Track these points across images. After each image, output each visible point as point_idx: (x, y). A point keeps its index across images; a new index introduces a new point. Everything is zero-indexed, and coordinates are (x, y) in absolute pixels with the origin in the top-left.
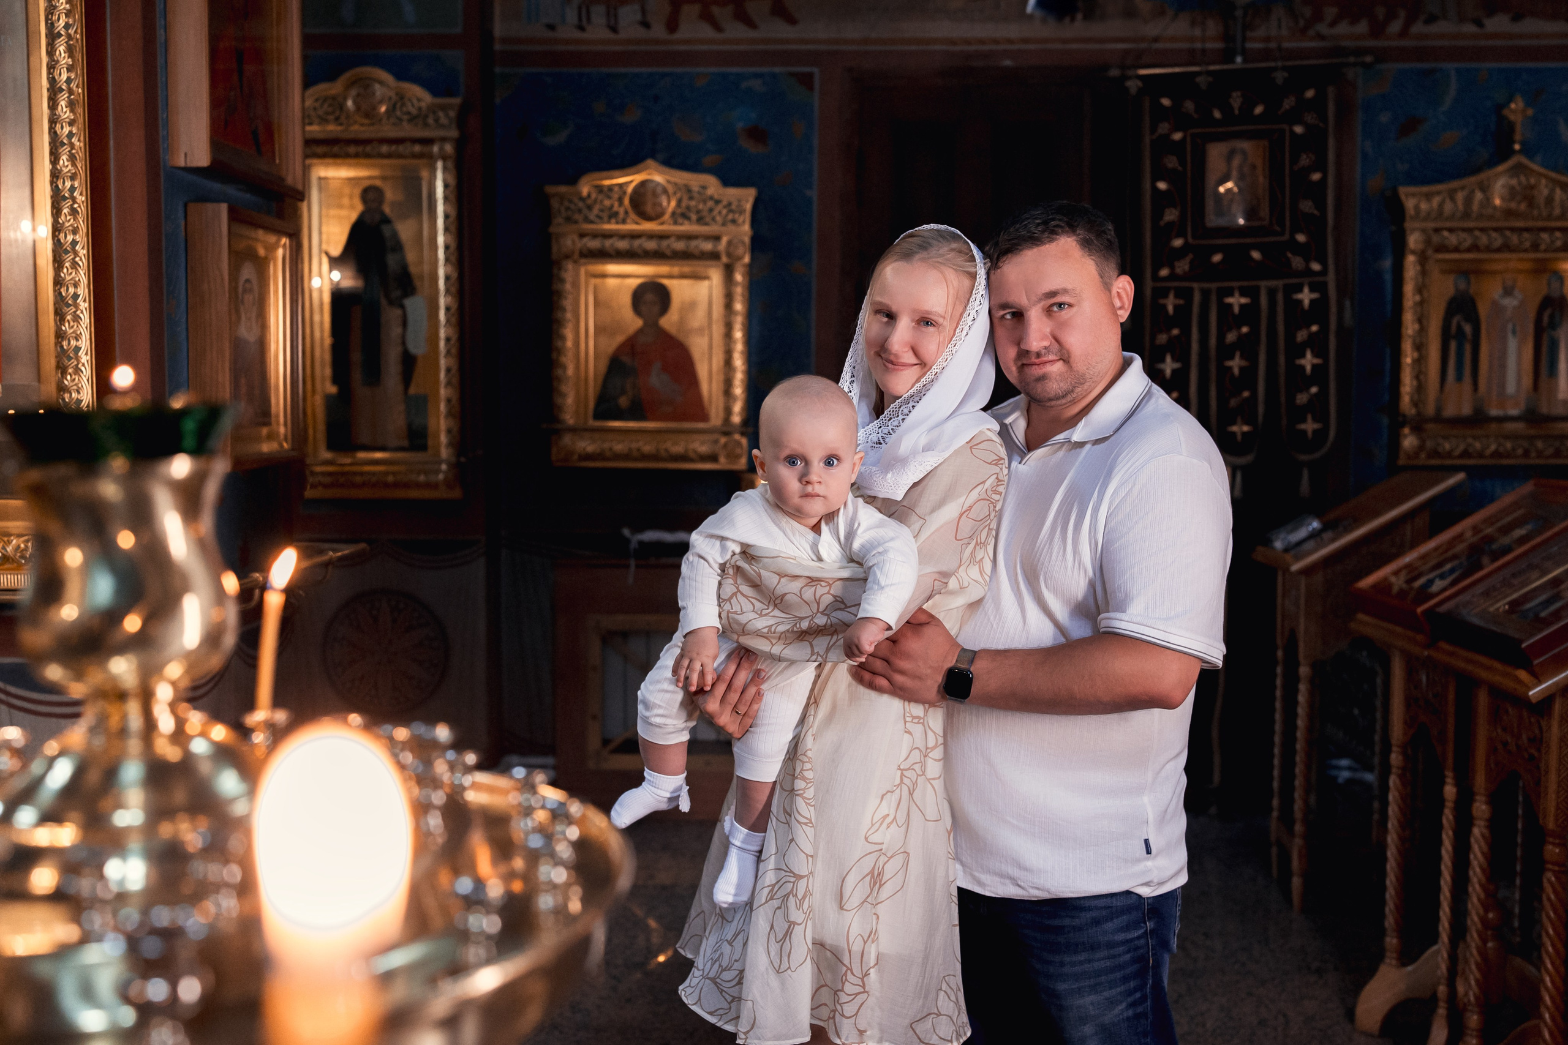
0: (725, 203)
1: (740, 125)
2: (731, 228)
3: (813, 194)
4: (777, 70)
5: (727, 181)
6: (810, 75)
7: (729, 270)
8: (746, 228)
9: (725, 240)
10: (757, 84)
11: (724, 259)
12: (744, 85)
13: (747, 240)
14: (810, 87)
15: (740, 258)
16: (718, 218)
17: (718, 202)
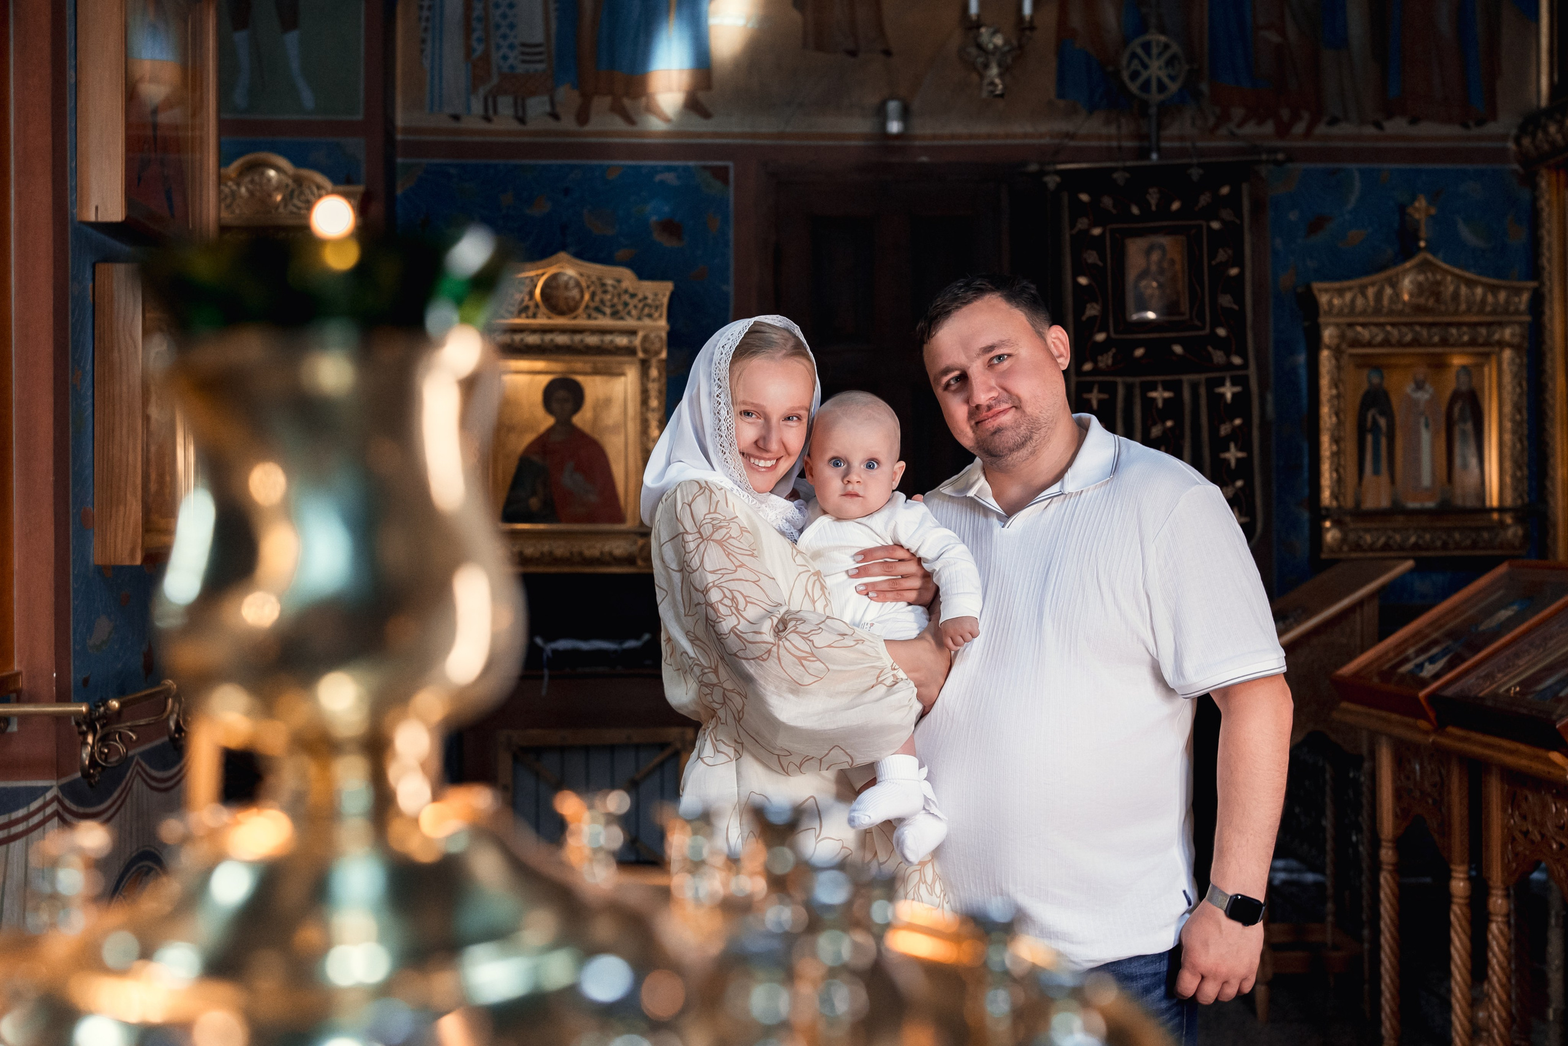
0: (640, 296)
1: (654, 218)
2: (647, 322)
3: (730, 289)
4: (691, 163)
5: (642, 274)
6: (726, 169)
7: (645, 365)
8: (663, 323)
9: (641, 334)
10: (670, 178)
11: (641, 355)
12: (658, 178)
13: (664, 335)
14: (725, 181)
15: (658, 353)
16: (634, 312)
17: (633, 296)
